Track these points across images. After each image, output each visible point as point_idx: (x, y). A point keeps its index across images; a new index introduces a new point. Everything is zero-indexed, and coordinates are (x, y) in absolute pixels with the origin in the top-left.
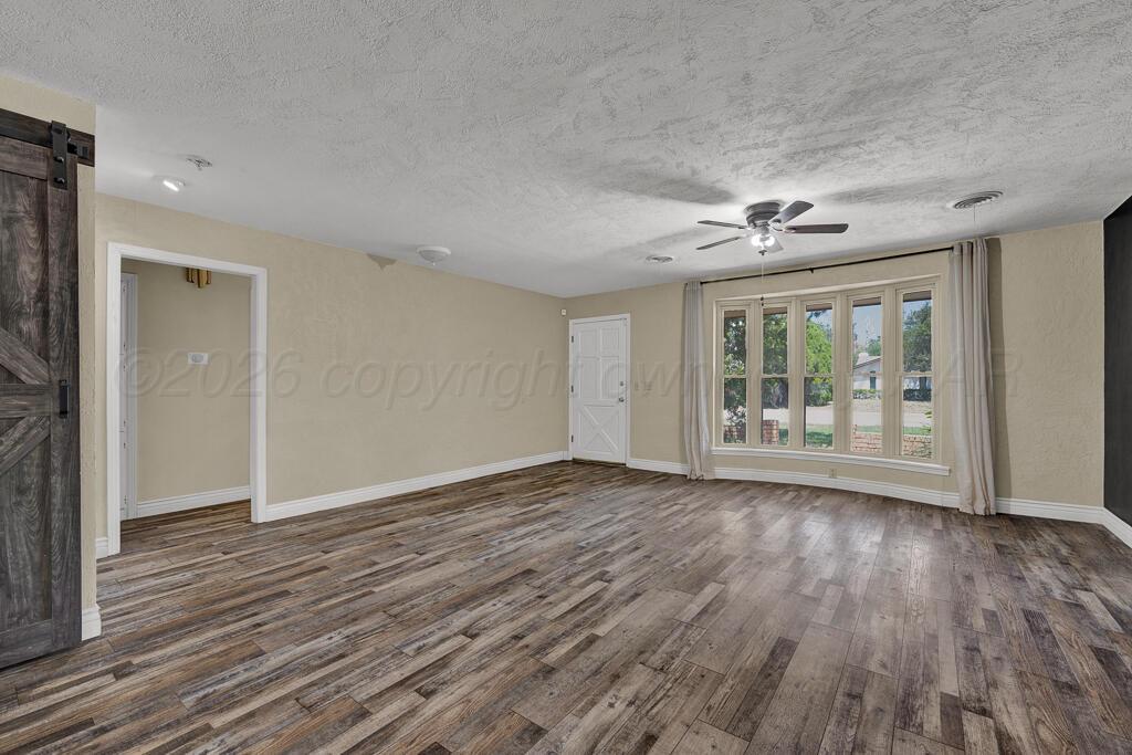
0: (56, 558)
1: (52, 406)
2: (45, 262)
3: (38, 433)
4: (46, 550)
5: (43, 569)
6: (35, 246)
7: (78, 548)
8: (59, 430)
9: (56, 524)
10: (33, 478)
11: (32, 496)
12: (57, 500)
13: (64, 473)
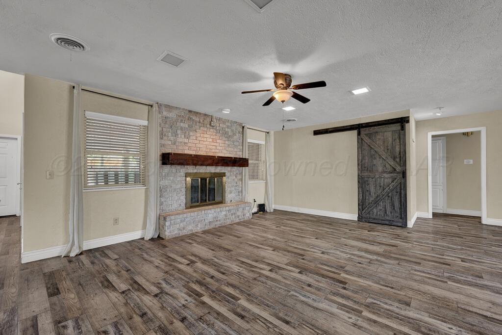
0: (403, 207)
1: (401, 176)
2: (400, 147)
3: (399, 181)
4: (401, 205)
5: (400, 209)
6: (399, 144)
7: (406, 206)
8: (403, 181)
9: (402, 200)
10: (399, 190)
11: (398, 194)
12: (403, 195)
13: (404, 190)
